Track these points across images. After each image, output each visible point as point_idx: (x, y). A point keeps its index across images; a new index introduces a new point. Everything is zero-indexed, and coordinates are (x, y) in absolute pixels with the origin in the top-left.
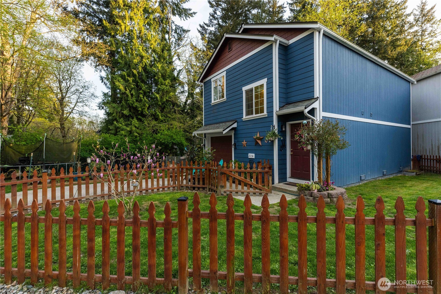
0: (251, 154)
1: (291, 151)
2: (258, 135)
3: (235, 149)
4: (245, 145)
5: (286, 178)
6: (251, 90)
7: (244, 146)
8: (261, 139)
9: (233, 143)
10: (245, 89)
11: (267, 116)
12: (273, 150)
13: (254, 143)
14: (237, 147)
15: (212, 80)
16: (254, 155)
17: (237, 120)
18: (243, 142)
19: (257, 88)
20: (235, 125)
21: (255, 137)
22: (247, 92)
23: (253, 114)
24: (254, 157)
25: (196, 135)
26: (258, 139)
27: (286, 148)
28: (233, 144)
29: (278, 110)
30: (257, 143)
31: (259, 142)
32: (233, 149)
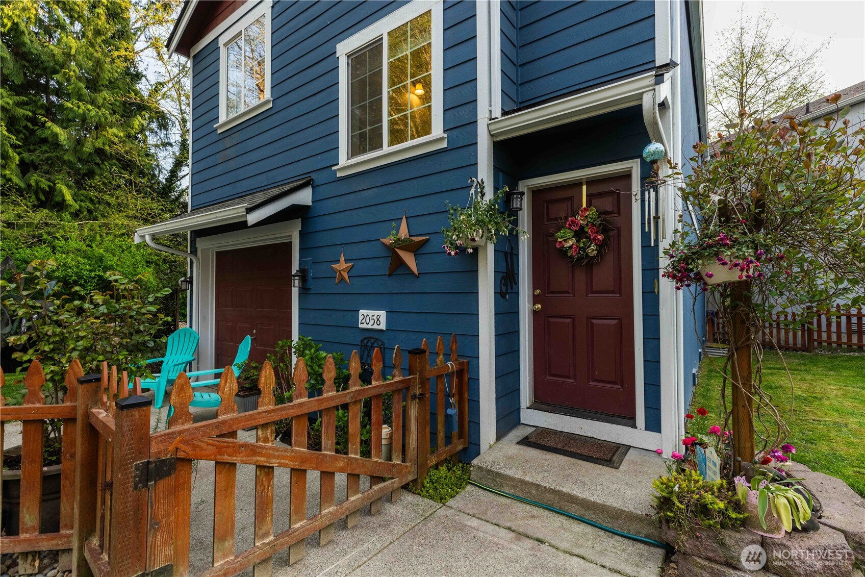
0: (371, 313)
1: (536, 299)
2: (403, 232)
3: (304, 291)
4: (346, 275)
5: (519, 409)
6: (375, 47)
7: (343, 279)
8: (416, 249)
9: (295, 267)
10: (345, 48)
11: (444, 145)
12: (474, 293)
13: (384, 266)
14: (311, 284)
15: (222, 41)
16: (382, 314)
17: (313, 176)
18: (338, 261)
19: (398, 36)
20: (304, 197)
21: (389, 240)
22: (357, 59)
23: (381, 146)
24: (383, 326)
25: (148, 238)
26: (404, 248)
27: (516, 283)
28: (294, 272)
29: (497, 113)
30: (399, 263)
31: (409, 260)
32: (295, 292)
